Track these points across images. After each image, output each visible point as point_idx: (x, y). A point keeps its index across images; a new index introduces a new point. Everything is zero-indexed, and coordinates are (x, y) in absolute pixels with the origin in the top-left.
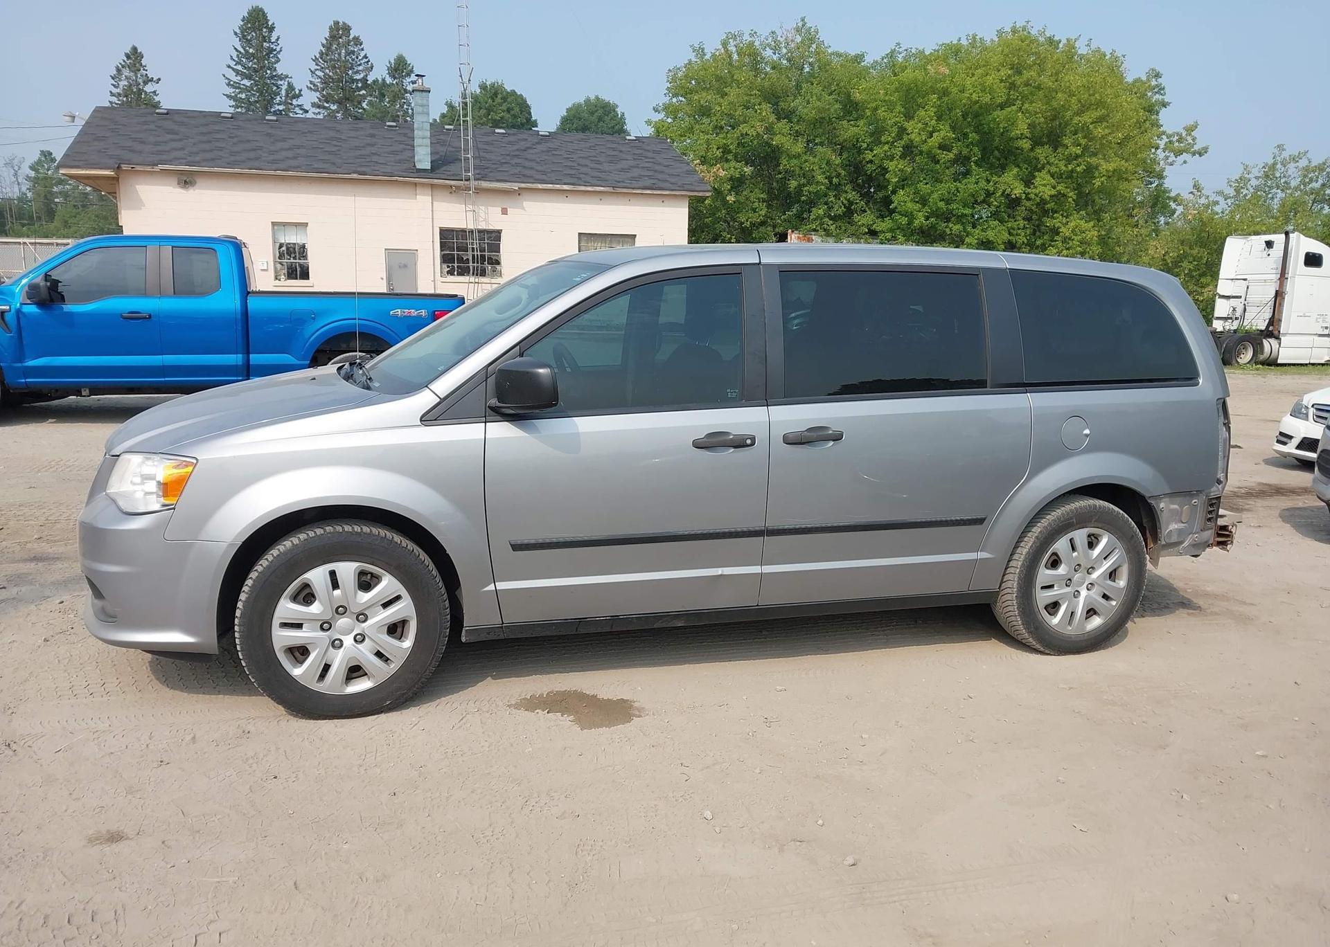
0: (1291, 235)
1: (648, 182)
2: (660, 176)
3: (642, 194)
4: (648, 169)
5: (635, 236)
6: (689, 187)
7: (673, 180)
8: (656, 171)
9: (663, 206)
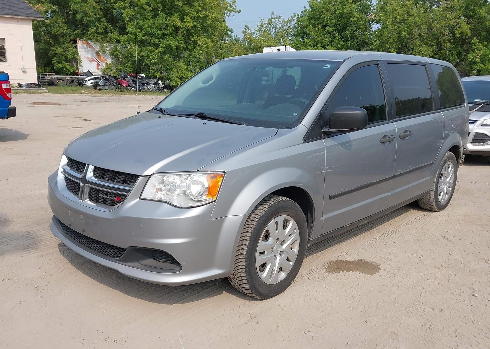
0: (287, 47)
1: (8, 12)
2: (14, 9)
3: (6, 17)
4: (6, 4)
5: (4, 39)
6: (31, 15)
7: (22, 11)
8: (10, 6)
9: (18, 24)
